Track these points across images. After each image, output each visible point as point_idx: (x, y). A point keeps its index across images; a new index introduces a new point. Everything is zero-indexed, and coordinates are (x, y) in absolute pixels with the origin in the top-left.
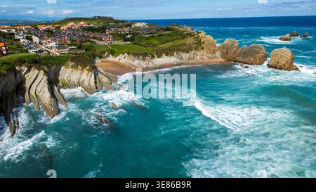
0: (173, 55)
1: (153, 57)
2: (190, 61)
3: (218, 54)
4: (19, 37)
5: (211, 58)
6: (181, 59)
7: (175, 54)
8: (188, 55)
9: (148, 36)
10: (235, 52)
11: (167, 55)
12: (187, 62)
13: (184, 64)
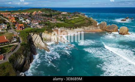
0: (81, 27)
1: (74, 28)
2: (88, 30)
3: (99, 27)
4: (21, 20)
5: (96, 29)
6: (84, 29)
7: (82, 27)
8: (87, 28)
9: (70, 19)
10: (106, 27)
11: (79, 27)
12: (87, 30)
13: (86, 31)
